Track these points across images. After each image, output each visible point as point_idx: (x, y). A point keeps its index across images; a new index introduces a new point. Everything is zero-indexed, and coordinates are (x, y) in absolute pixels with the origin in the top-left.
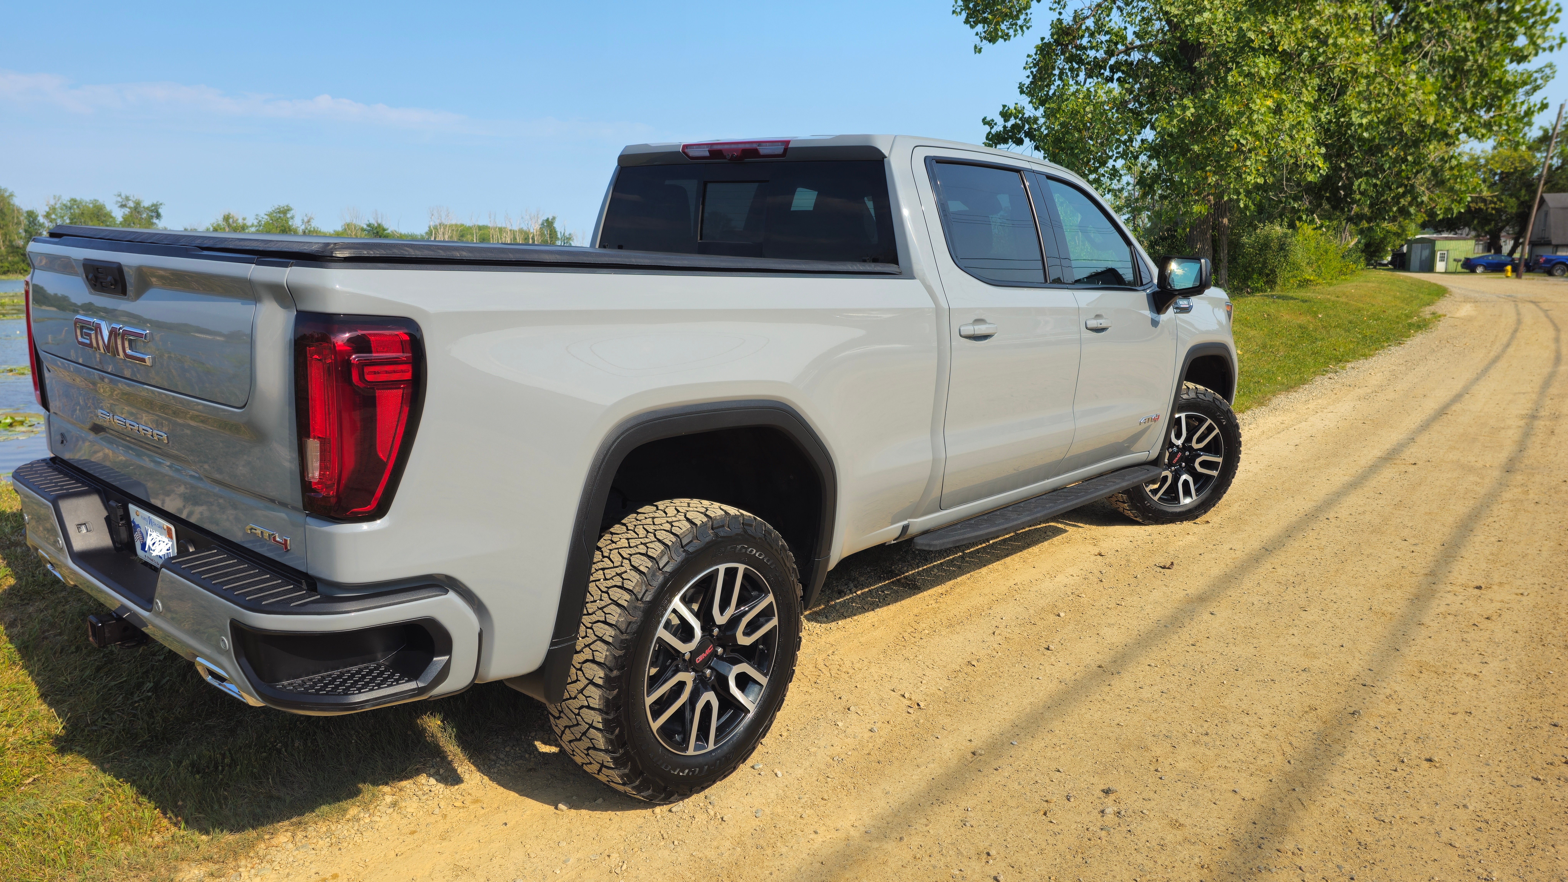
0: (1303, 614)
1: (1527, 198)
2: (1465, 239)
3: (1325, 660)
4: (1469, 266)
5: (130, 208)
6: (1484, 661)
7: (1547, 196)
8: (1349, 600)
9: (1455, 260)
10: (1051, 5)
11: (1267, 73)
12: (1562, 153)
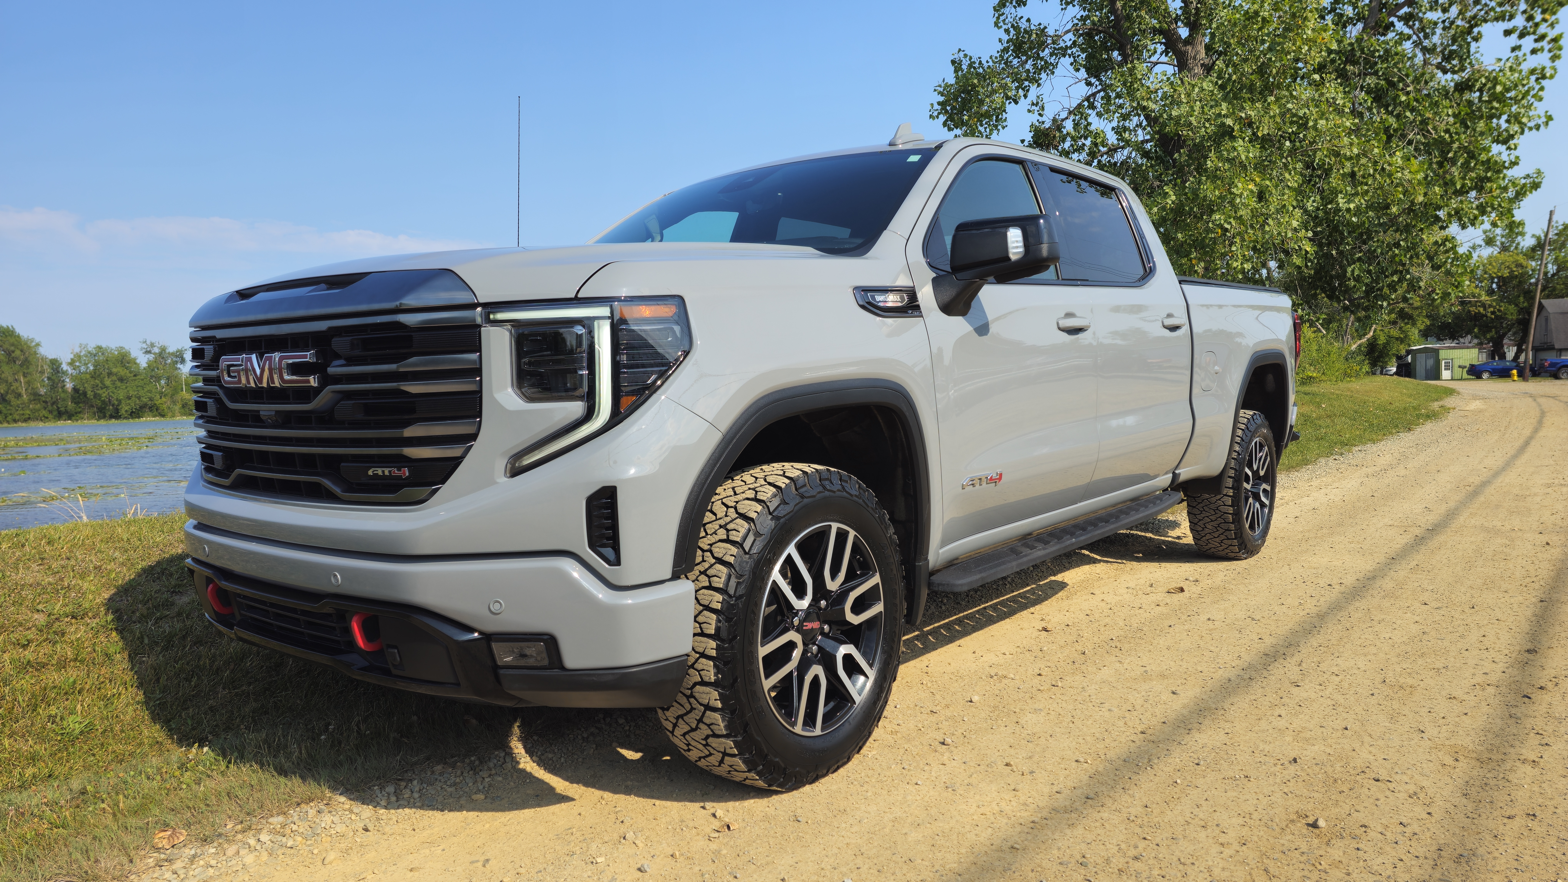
0: (1295, 690)
1: (1526, 304)
2: (1468, 348)
3: (1323, 748)
4: (1475, 372)
5: (155, 354)
6: (1544, 742)
7: (1546, 302)
8: (1356, 671)
9: (1460, 367)
10: (1029, 107)
11: (1247, 157)
12: (1556, 259)
